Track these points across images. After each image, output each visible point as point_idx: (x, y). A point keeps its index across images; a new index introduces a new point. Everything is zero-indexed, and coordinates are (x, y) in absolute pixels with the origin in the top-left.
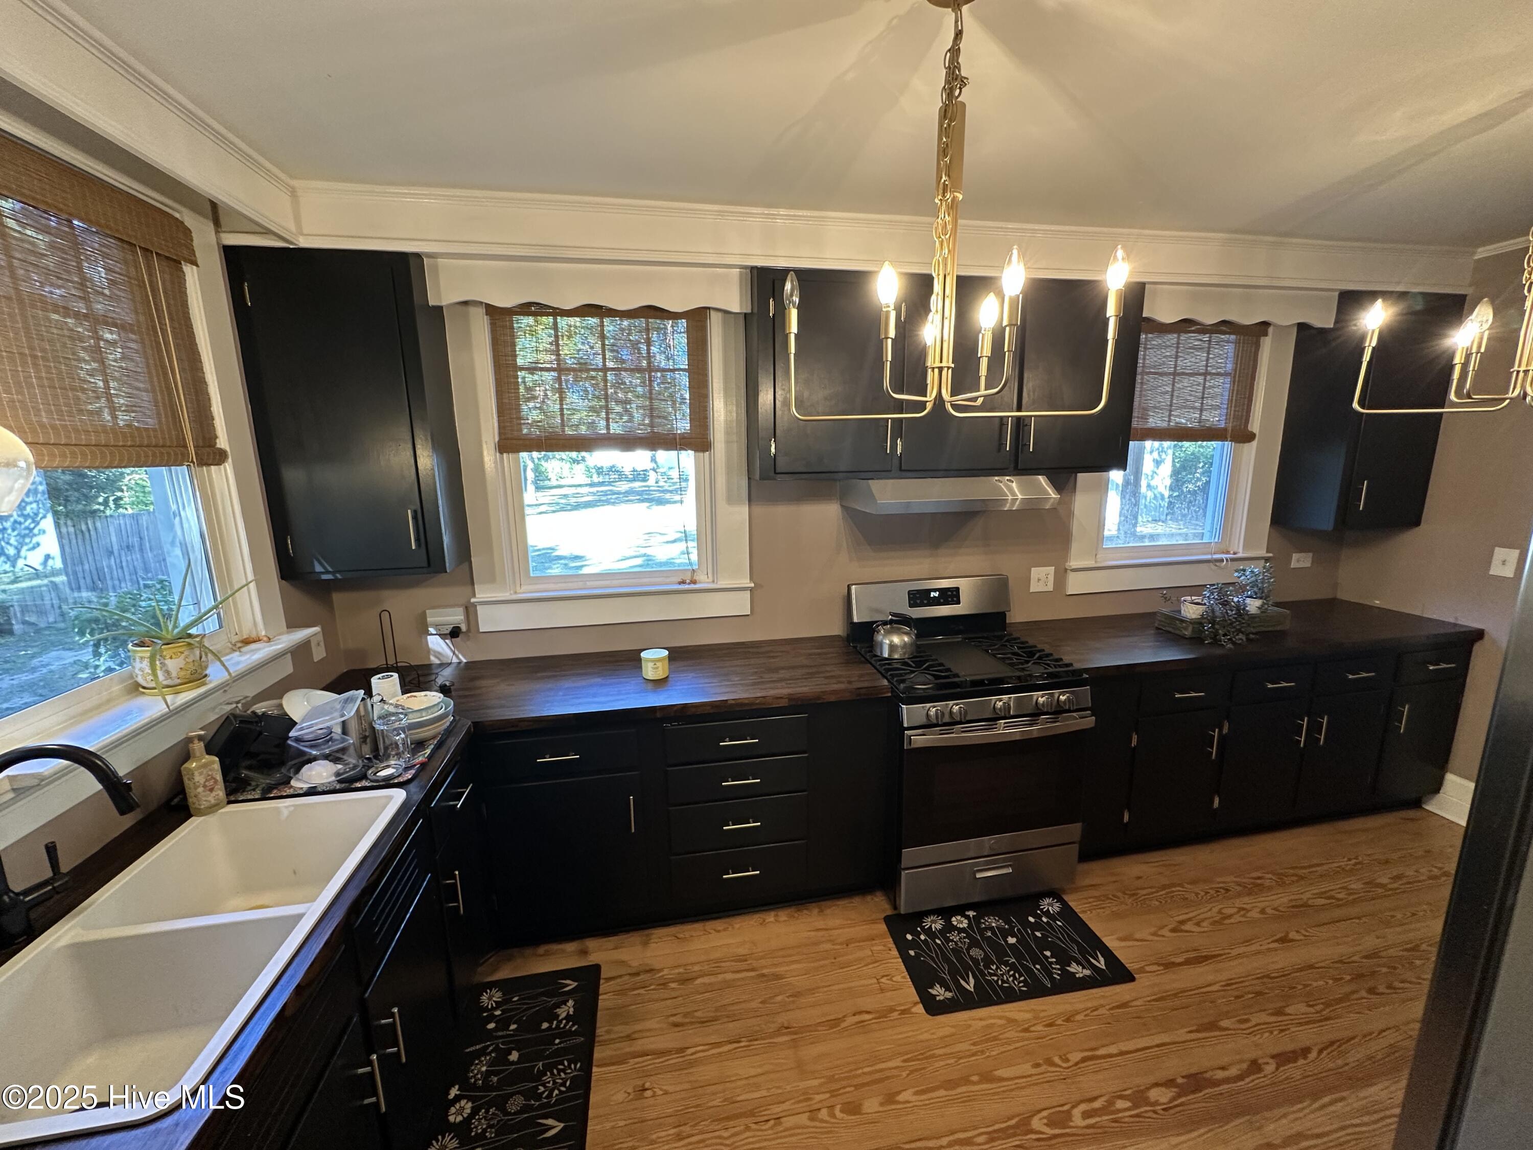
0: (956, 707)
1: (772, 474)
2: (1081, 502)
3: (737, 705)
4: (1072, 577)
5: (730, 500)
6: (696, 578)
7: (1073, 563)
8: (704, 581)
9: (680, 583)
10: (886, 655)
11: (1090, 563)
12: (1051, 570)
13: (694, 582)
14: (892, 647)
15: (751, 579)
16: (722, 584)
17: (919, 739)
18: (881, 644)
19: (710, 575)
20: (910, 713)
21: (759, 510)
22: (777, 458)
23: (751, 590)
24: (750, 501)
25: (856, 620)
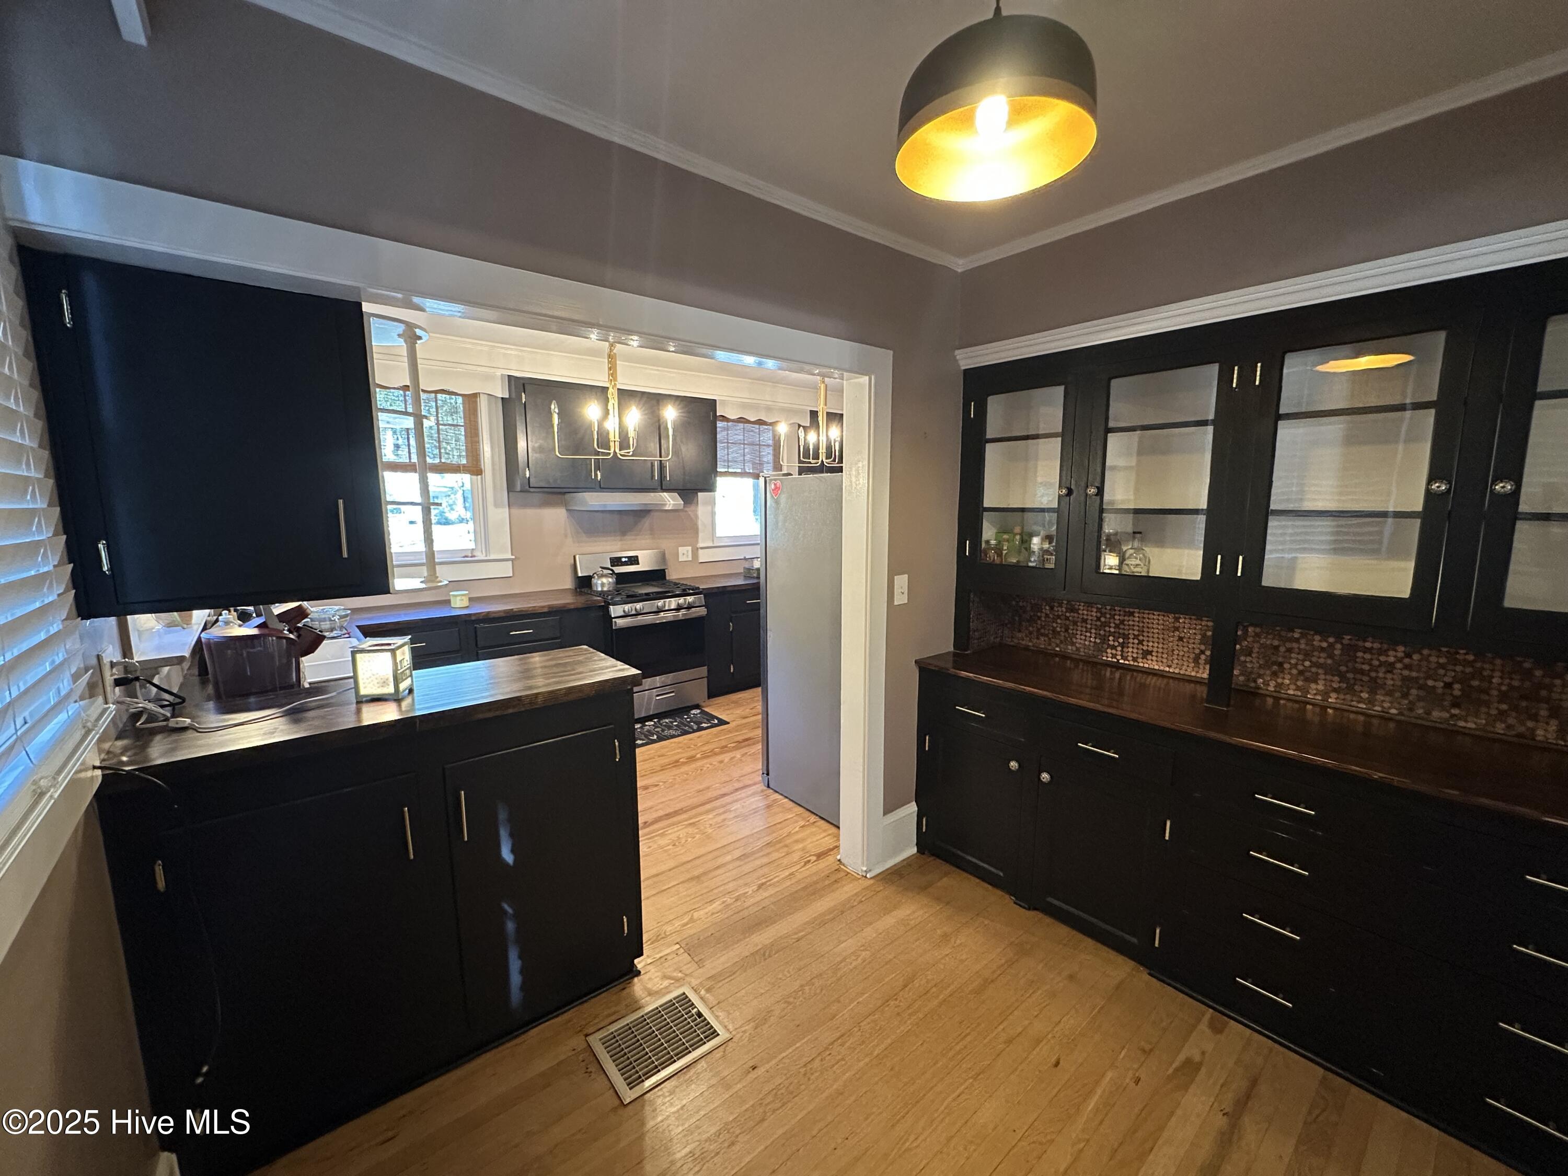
0: (639, 606)
1: (527, 487)
2: (701, 510)
3: (519, 611)
4: (700, 551)
5: (496, 505)
6: (475, 554)
7: (701, 545)
8: (480, 556)
9: (464, 557)
10: (600, 589)
11: (711, 544)
12: (690, 548)
13: (474, 556)
14: (603, 585)
15: (512, 555)
16: (492, 557)
17: (621, 623)
18: (596, 584)
19: (484, 552)
20: (615, 611)
21: (516, 511)
22: (531, 480)
23: (512, 560)
24: (509, 506)
25: (580, 575)
